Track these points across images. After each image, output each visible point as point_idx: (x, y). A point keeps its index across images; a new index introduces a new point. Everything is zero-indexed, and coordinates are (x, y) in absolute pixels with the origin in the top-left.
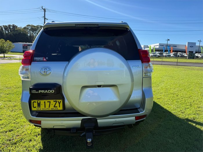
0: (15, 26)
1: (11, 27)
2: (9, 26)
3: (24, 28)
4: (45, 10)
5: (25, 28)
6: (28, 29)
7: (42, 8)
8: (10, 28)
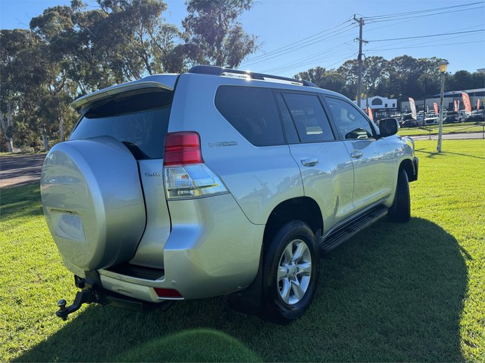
0: (322, 69)
1: (314, 74)
2: (311, 71)
3: (338, 70)
4: (361, 22)
5: (340, 70)
6: (346, 70)
7: (354, 19)
8: (312, 77)
